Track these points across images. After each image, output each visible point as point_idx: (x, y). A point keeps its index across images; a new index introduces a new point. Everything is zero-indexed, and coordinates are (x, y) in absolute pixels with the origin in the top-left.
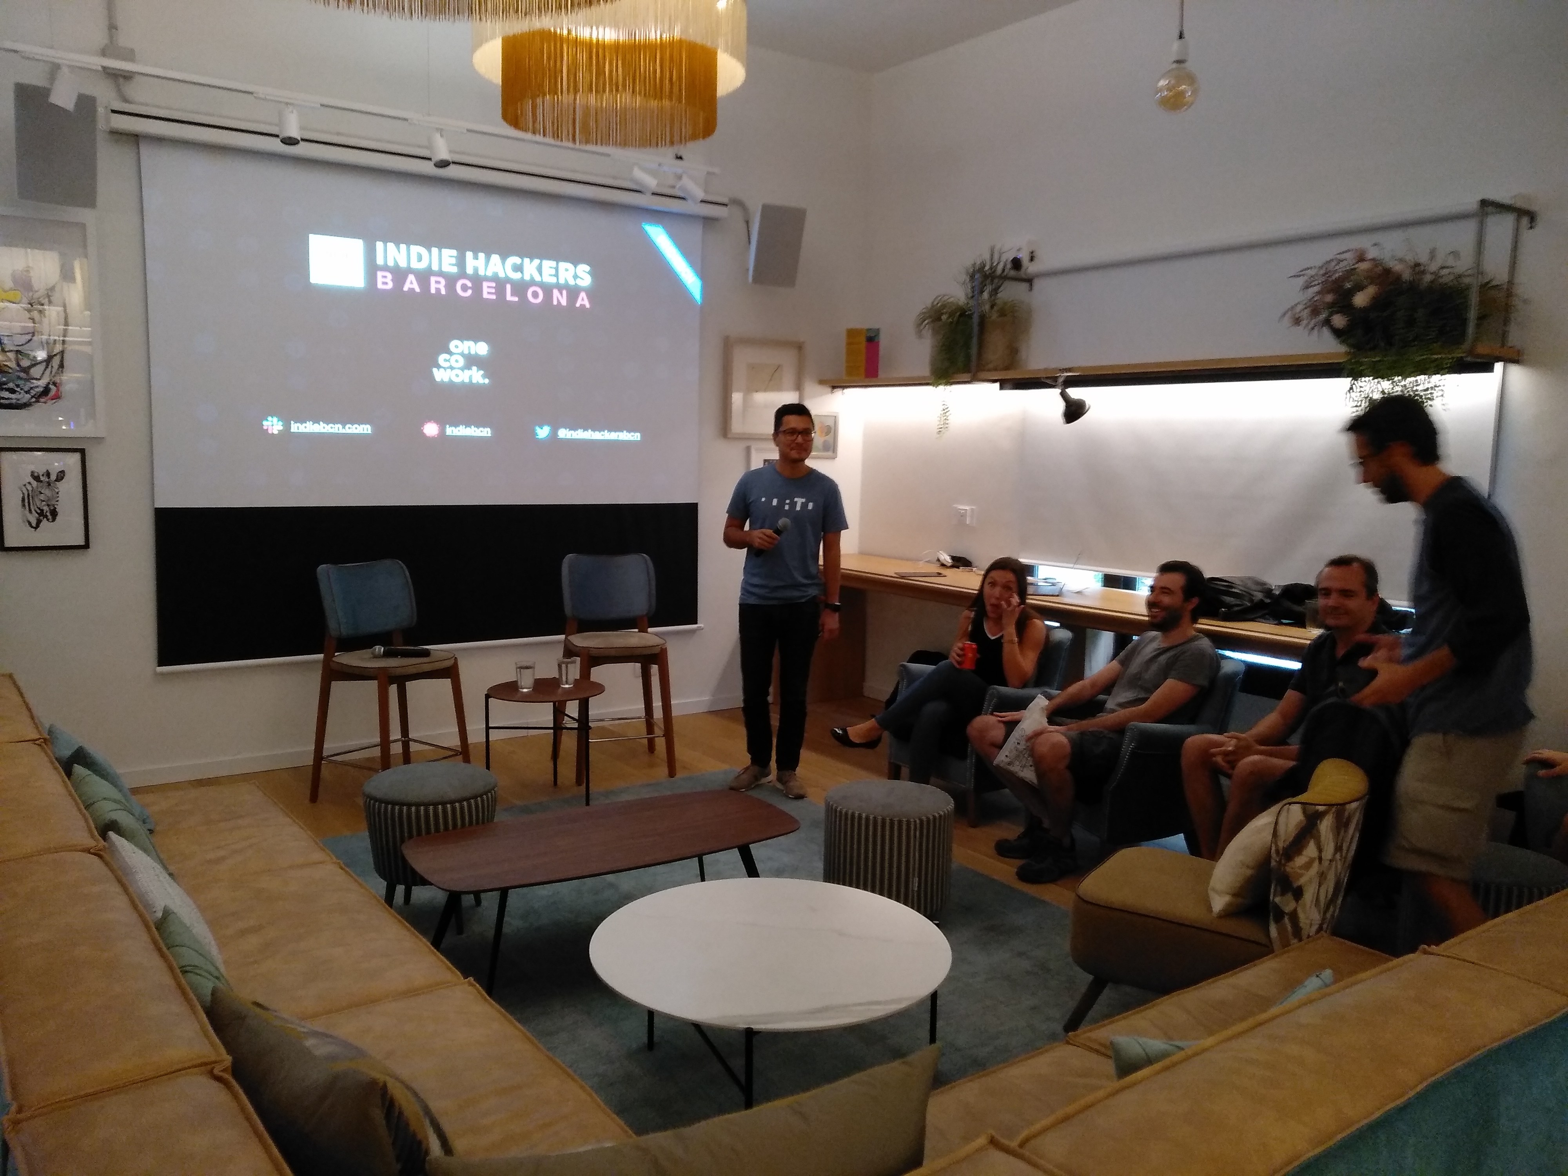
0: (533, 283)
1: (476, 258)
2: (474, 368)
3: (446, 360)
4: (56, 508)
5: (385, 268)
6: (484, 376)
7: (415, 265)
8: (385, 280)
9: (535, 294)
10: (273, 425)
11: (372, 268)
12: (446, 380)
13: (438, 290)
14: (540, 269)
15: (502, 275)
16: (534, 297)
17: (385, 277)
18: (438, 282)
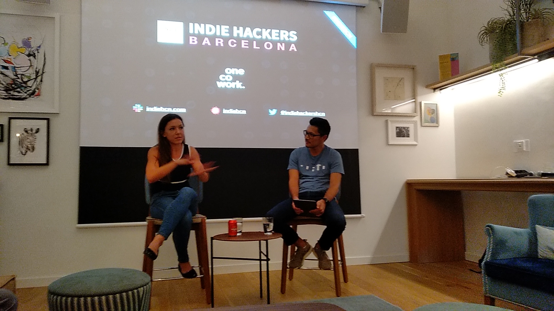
0: (267, 40)
1: (238, 29)
2: (238, 82)
3: (223, 78)
4: (34, 146)
5: (194, 35)
6: (242, 85)
7: (208, 33)
8: (193, 40)
9: (268, 46)
10: (138, 108)
11: (187, 35)
12: (223, 87)
13: (219, 44)
14: (270, 34)
15: (251, 36)
16: (268, 47)
17: (193, 39)
18: (219, 41)
